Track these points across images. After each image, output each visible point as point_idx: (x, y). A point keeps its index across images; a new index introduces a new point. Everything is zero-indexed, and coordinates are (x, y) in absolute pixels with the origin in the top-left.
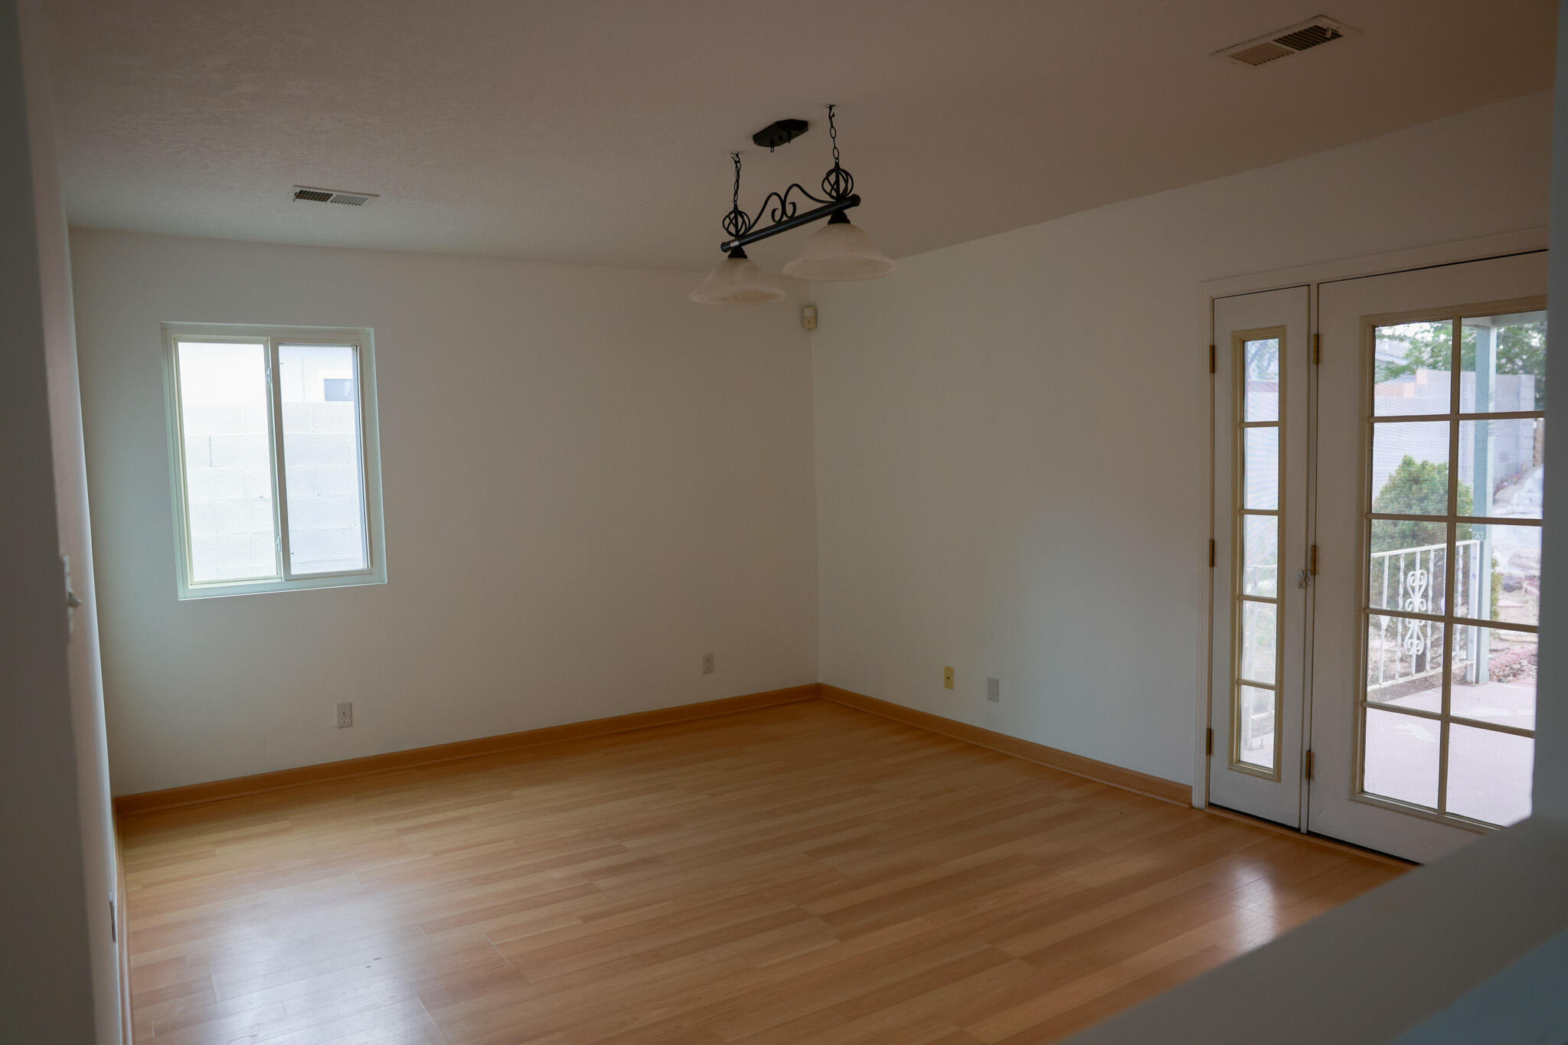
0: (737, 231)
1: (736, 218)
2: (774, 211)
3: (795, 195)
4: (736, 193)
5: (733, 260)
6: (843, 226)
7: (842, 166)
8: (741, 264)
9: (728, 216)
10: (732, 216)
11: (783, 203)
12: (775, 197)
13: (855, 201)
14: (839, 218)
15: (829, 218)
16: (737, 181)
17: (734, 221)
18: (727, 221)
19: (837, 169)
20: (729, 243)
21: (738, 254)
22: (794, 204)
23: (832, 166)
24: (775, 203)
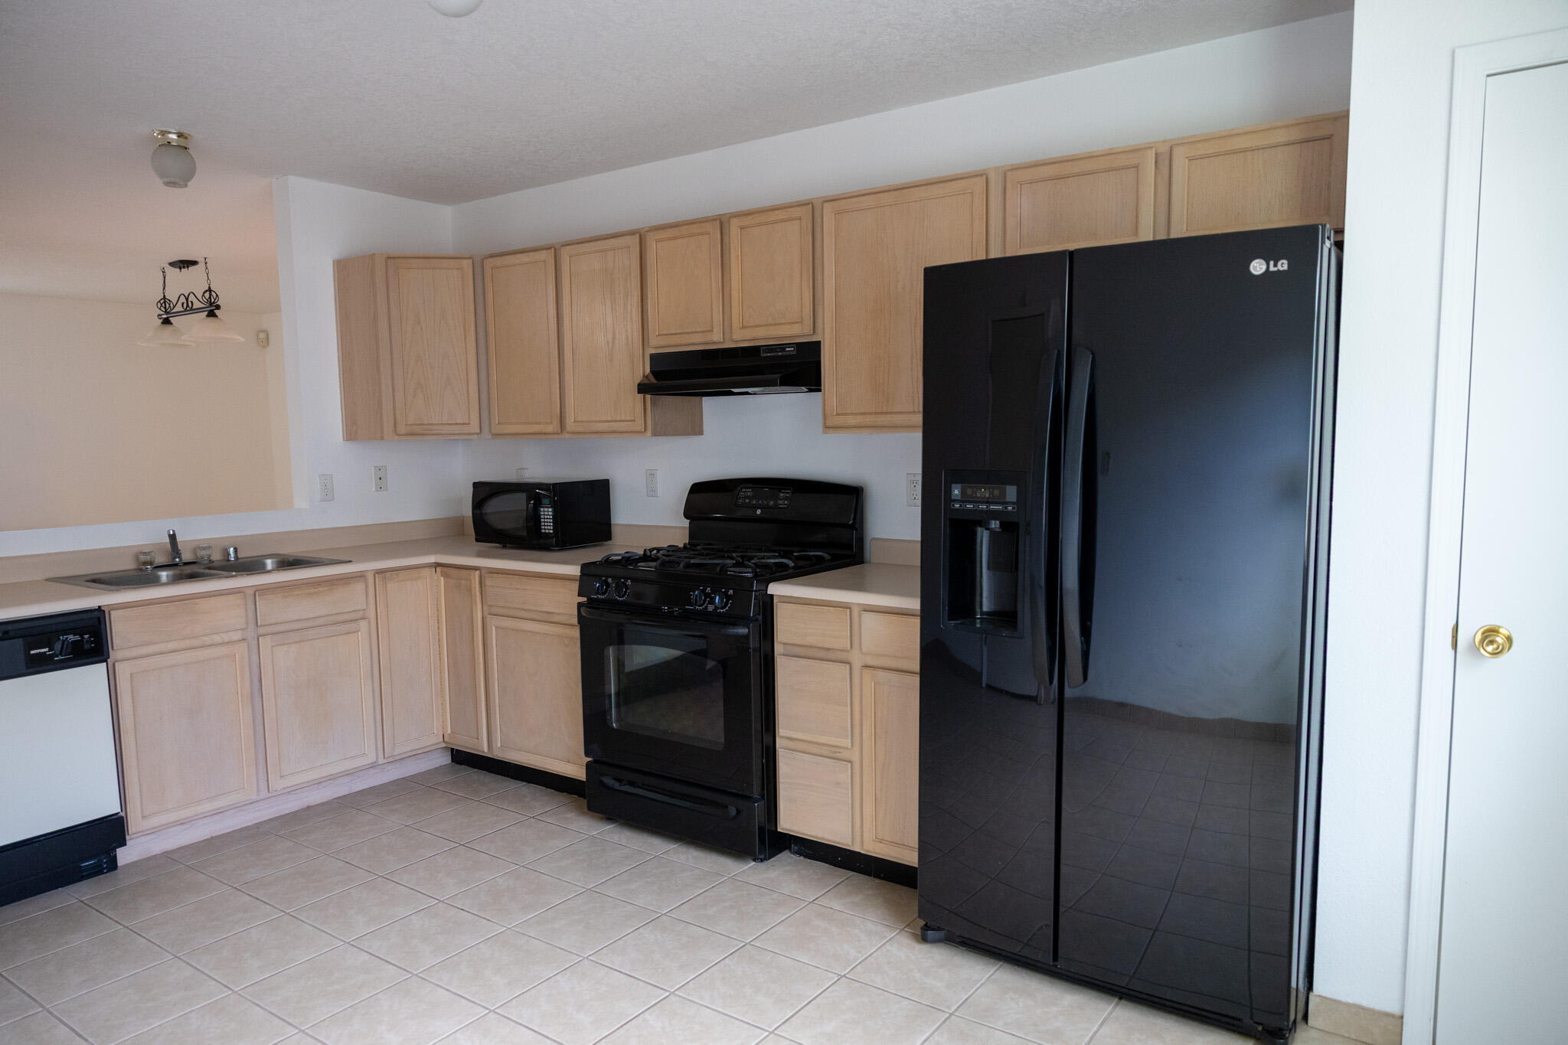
0: (166, 310)
1: (165, 302)
2: (183, 303)
3: (192, 298)
4: (164, 288)
5: (164, 325)
6: (214, 318)
7: (212, 289)
8: (169, 328)
9: (159, 301)
10: (163, 301)
11: (187, 299)
12: (182, 296)
13: (218, 307)
14: (211, 314)
15: (206, 313)
16: (164, 282)
17: (163, 305)
18: (159, 305)
19: (210, 290)
20: (161, 315)
21: (167, 322)
22: (192, 302)
23: (207, 288)
24: (183, 300)
